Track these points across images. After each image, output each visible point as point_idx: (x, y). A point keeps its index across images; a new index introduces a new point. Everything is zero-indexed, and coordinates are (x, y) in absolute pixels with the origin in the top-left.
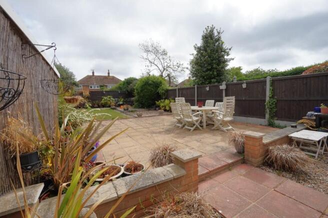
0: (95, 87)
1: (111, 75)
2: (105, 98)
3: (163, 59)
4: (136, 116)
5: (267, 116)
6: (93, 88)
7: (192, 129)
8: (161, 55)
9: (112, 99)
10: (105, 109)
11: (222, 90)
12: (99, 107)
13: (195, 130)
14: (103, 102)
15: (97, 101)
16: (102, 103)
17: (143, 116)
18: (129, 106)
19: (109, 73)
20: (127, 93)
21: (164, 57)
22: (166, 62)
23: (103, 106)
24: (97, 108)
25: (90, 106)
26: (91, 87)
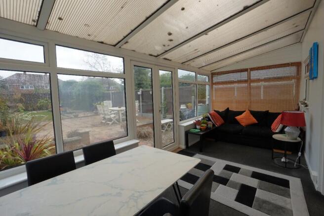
0: (27, 87)
2: (42, 100)
3: (104, 63)
4: (73, 117)
5: (163, 113)
7: (110, 123)
8: (102, 60)
10: (41, 111)
11: (139, 95)
13: (112, 124)
14: (39, 104)
16: (38, 106)
17: (79, 116)
18: (67, 108)
21: (104, 62)
22: (106, 67)
23: (40, 109)
24: (33, 111)
25: (22, 109)
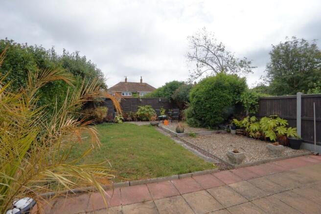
0: (127, 94)
1: (143, 82)
2: (143, 108)
6: (125, 95)
9: (152, 109)
12: (133, 120)
14: (138, 113)
15: (131, 112)
16: (137, 115)
19: (141, 80)
20: (170, 101)
23: (140, 119)
24: (131, 121)
25: (121, 119)
26: (123, 94)
